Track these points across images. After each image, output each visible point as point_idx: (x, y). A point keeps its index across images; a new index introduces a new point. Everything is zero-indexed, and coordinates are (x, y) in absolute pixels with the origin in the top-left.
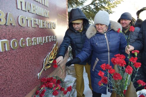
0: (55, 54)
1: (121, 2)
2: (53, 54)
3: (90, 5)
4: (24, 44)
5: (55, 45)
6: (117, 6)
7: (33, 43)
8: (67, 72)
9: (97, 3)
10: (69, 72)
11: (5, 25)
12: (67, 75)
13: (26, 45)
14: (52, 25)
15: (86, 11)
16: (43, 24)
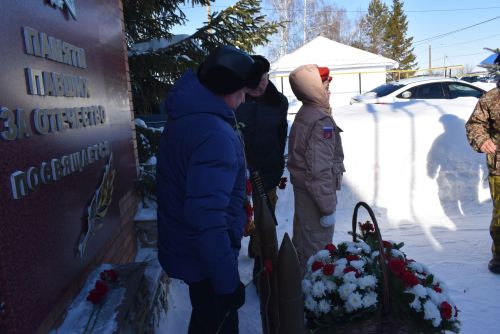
0: (109, 191)
1: (279, 29)
2: (106, 192)
3: (193, 40)
4: (49, 177)
5: (107, 167)
6: (267, 41)
7: (65, 169)
8: (138, 240)
9: (212, 35)
10: (146, 239)
11: (17, 139)
12: (139, 248)
13: (52, 177)
14: (97, 115)
15: (181, 59)
16: (80, 117)
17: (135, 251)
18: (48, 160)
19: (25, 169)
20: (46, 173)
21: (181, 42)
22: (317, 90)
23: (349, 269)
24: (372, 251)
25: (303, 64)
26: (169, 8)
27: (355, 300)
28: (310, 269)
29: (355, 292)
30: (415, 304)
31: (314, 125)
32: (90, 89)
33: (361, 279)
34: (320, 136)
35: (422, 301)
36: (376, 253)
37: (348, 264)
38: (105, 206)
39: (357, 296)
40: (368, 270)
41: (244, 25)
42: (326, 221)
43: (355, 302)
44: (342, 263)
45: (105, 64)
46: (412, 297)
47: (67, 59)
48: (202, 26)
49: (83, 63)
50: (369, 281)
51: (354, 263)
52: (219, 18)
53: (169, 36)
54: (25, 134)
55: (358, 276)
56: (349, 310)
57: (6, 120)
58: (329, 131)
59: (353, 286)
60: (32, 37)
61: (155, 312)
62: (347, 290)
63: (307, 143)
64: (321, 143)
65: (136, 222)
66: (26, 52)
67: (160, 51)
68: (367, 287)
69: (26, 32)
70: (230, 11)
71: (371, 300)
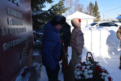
0: (27, 48)
1: (68, 9)
2: (26, 49)
3: (47, 12)
5: (27, 42)
6: (65, 12)
7: (16, 43)
8: (33, 60)
9: (52, 11)
10: (35, 60)
11: (5, 36)
13: (13, 45)
14: (24, 30)
15: (45, 16)
16: (20, 30)
17: (33, 63)
18: (12, 41)
19: (7, 43)
20: (12, 44)
21: (45, 12)
22: (78, 24)
23: (86, 68)
24: (91, 64)
25: (74, 18)
26: (42, 4)
27: (87, 76)
28: (76, 68)
29: (87, 74)
30: (102, 77)
31: (77, 33)
32: (23, 23)
33: (89, 71)
34: (79, 36)
35: (104, 76)
36: (92, 64)
37: (86, 67)
38: (26, 52)
39: (88, 75)
40: (91, 68)
41: (60, 8)
42: (80, 56)
43: (87, 77)
44: (84, 67)
45: (27, 17)
46: (101, 76)
47: (18, 16)
48: (50, 8)
49: (21, 17)
50: (91, 71)
51: (87, 67)
52: (54, 7)
53: (42, 11)
54: (7, 34)
55: (88, 70)
56: (86, 79)
57: (3, 31)
58: (81, 34)
59: (87, 73)
60: (9, 10)
61: (38, 78)
62: (85, 74)
63: (75, 37)
64: (79, 37)
65: (33, 56)
66: (8, 14)
67: (39, 14)
68: (90, 73)
69: (8, 9)
70: (57, 5)
71: (91, 76)
